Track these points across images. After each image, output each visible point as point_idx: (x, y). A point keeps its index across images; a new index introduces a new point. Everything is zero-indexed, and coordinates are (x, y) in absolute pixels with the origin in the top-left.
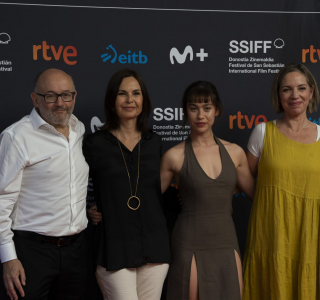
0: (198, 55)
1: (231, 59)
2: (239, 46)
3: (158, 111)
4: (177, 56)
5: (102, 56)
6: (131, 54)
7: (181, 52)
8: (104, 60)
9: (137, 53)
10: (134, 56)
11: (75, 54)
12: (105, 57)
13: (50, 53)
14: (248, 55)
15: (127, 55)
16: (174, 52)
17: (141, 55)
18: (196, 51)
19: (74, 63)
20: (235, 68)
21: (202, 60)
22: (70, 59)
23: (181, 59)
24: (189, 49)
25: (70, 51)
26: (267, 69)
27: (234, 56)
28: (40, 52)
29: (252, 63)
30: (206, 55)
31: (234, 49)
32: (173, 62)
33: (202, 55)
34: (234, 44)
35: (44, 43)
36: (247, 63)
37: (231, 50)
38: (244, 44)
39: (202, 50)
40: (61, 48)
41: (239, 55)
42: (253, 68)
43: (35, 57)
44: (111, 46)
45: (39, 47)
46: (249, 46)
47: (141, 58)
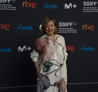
0: (73, 6)
1: (84, 8)
2: (86, 3)
3: (60, 23)
4: (67, 6)
5: (44, 6)
6: (53, 5)
7: (68, 5)
8: (44, 7)
9: (55, 5)
10: (54, 6)
11: (35, 5)
12: (45, 6)
14: (89, 6)
15: (51, 6)
16: (66, 5)
17: (56, 6)
18: (73, 5)
19: (35, 8)
20: (85, 10)
21: (75, 8)
23: (68, 7)
24: (71, 4)
25: (34, 4)
26: (95, 11)
27: (85, 6)
28: (25, 4)
29: (90, 9)
30: (76, 6)
31: (85, 4)
32: (65, 8)
33: (75, 6)
34: (85, 3)
35: (26, 1)
36: (89, 9)
37: (84, 5)
38: (88, 3)
39: (75, 5)
40: (31, 3)
42: (91, 11)
43: (23, 6)
44: (46, 3)
45: (24, 3)
46: (89, 3)
47: (56, 7)
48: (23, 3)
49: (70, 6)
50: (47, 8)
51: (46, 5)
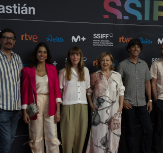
1: (94, 41)
2: (97, 36)
5: (47, 39)
7: (76, 38)
11: (37, 38)
13: (27, 38)
14: (100, 39)
15: (56, 38)
16: (73, 38)
18: (81, 37)
19: (36, 41)
21: (83, 41)
22: (35, 40)
23: (76, 40)
24: (79, 37)
25: (35, 37)
27: (95, 39)
28: (24, 37)
31: (95, 37)
32: (73, 41)
33: (84, 39)
34: (95, 35)
35: (26, 34)
38: (99, 35)
39: (83, 37)
40: (32, 36)
41: (97, 39)
43: (22, 39)
44: (50, 35)
45: (24, 35)
47: (61, 40)
48: (22, 36)
49: (79, 39)
50: (51, 41)
51: (50, 38)
